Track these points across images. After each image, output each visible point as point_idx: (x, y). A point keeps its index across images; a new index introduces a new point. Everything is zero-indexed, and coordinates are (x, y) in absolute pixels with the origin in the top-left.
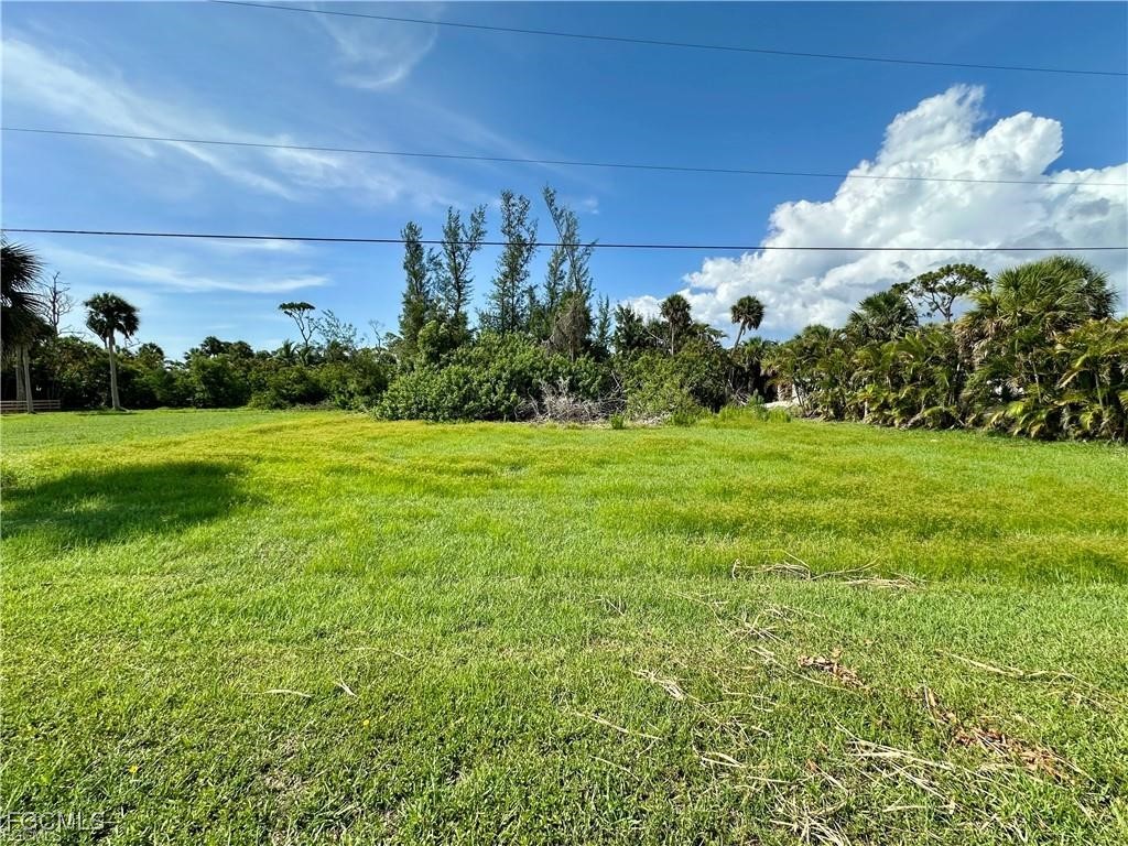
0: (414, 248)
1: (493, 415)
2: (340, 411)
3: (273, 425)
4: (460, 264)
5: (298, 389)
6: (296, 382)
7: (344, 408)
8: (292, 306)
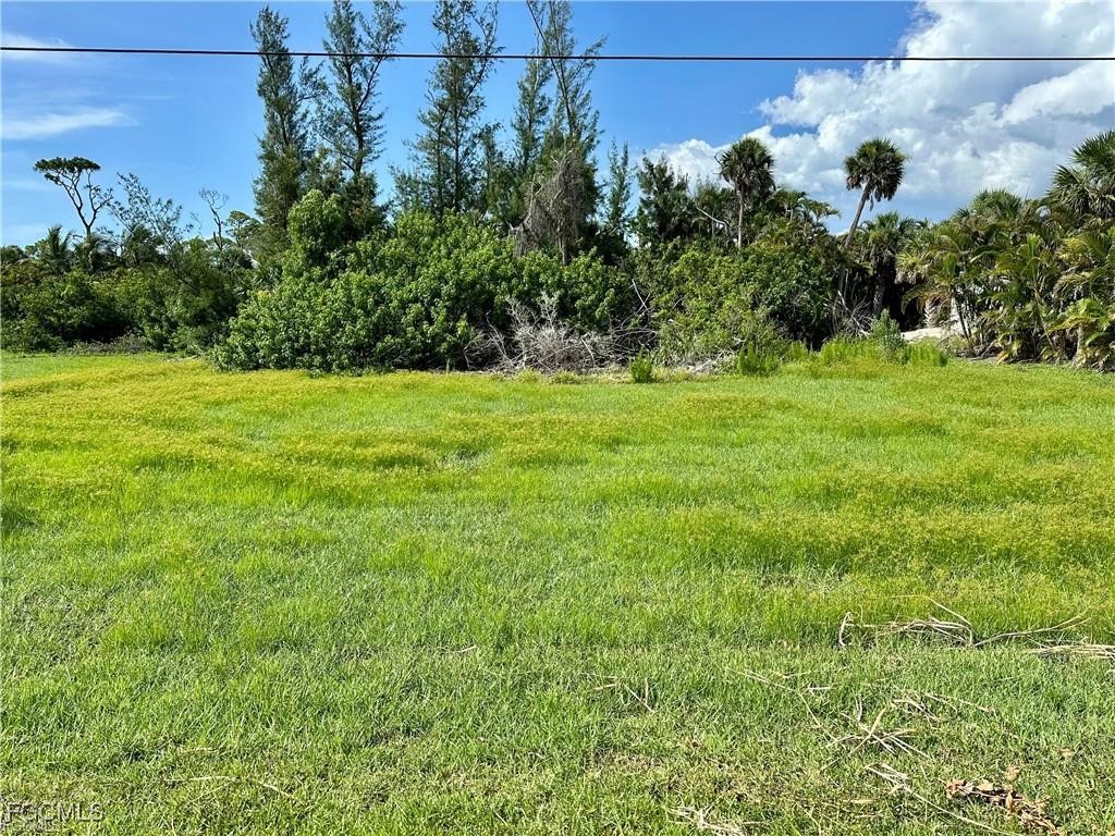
0: (277, 59)
1: (427, 359)
2: (154, 354)
3: (36, 381)
4: (359, 86)
5: (77, 315)
6: (72, 302)
7: (160, 349)
8: (58, 164)
